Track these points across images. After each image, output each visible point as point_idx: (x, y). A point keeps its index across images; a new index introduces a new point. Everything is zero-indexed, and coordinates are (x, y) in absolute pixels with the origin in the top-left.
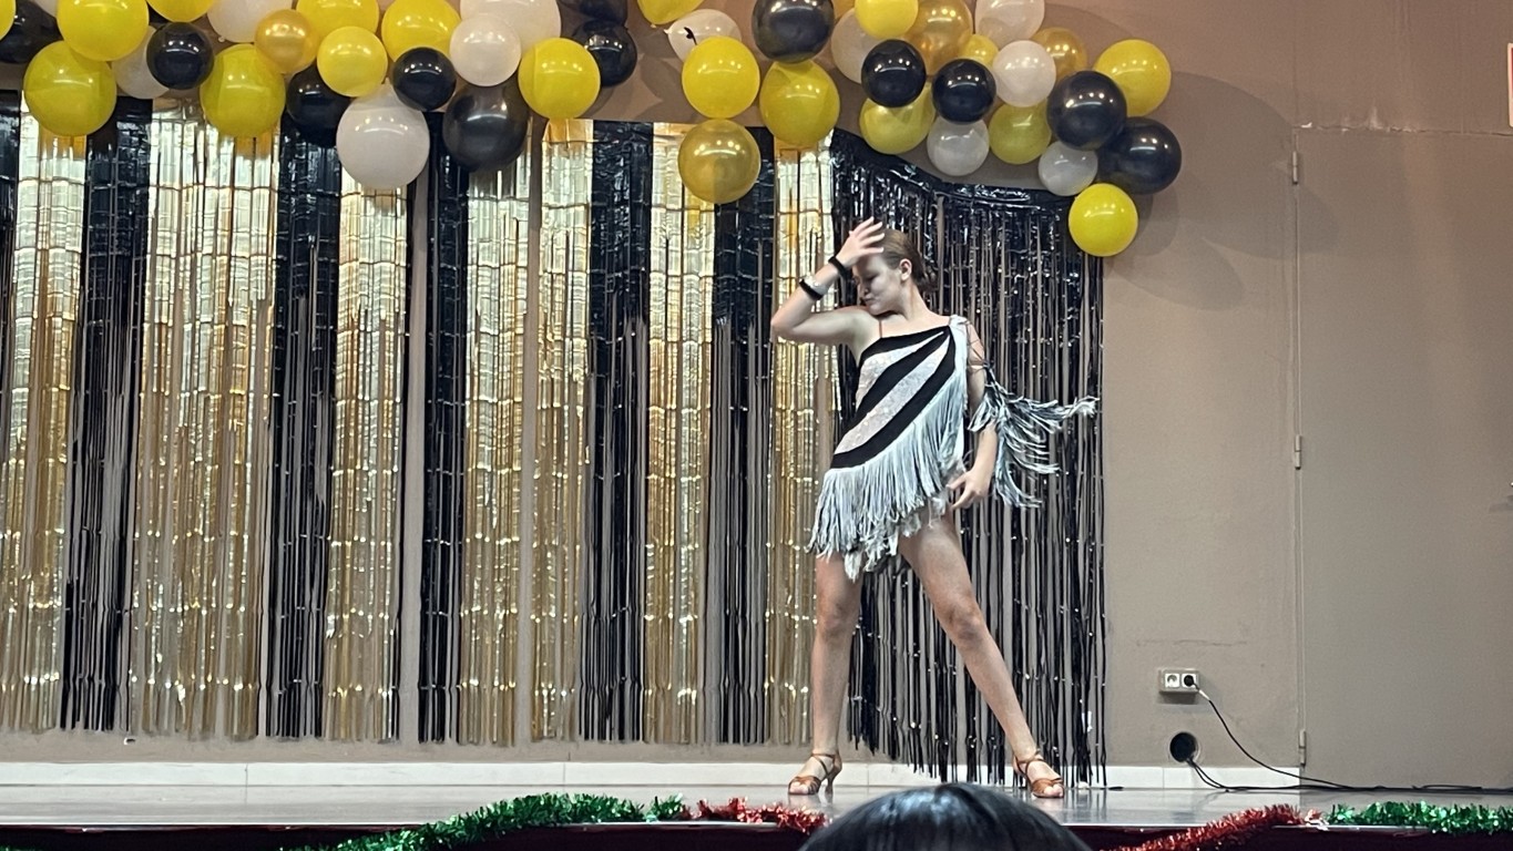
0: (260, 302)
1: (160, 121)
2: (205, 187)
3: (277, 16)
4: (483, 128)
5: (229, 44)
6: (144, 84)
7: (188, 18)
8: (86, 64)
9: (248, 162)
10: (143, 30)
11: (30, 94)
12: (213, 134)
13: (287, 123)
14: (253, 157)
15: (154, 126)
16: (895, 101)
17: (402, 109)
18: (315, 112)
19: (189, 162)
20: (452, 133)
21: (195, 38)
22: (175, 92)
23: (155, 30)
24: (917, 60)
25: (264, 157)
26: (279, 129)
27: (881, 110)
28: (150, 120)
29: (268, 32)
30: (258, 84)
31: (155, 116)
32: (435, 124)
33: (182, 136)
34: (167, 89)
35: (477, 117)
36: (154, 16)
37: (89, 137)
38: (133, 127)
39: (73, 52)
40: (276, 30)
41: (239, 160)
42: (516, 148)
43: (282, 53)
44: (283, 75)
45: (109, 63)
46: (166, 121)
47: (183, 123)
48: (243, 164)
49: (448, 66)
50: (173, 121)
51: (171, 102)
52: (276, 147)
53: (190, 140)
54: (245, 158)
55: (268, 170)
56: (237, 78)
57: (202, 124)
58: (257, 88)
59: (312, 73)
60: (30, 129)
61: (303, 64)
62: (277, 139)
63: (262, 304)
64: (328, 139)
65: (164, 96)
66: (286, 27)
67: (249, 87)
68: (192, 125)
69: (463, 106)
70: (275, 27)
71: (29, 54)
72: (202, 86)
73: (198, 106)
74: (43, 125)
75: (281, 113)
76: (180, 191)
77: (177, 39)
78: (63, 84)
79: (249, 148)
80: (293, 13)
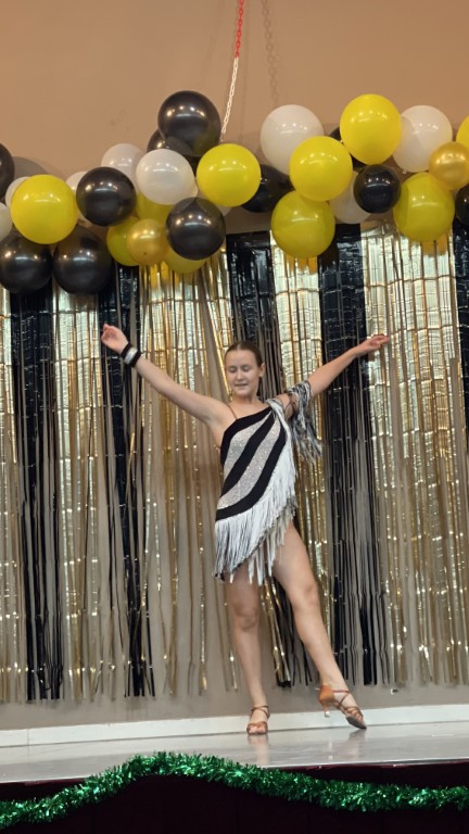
0: (451, 360)
1: (367, 238)
2: (403, 282)
3: (443, 149)
5: (410, 174)
6: (354, 214)
7: (379, 160)
8: (313, 205)
9: (432, 259)
10: (348, 174)
11: (276, 232)
12: (405, 243)
13: (457, 226)
14: (435, 255)
15: (363, 242)
19: (390, 265)
21: (386, 174)
22: (375, 215)
23: (357, 174)
25: (442, 253)
26: (451, 231)
28: (359, 239)
29: (438, 162)
30: (434, 201)
31: (363, 235)
33: (383, 247)
34: (368, 214)
36: (356, 163)
37: (319, 257)
38: (348, 245)
39: (302, 197)
40: (444, 159)
41: (426, 258)
43: (449, 175)
44: (451, 191)
45: (328, 202)
46: (371, 237)
47: (383, 237)
48: (429, 261)
50: (376, 237)
51: (373, 223)
52: (451, 245)
53: (389, 249)
54: (430, 256)
55: (447, 262)
56: (419, 200)
57: (397, 236)
58: (433, 204)
60: (279, 258)
62: (451, 239)
63: (454, 362)
65: (368, 220)
66: (451, 155)
67: (428, 203)
68: (389, 238)
70: (443, 157)
71: (272, 204)
72: (395, 209)
73: (392, 223)
74: (292, 255)
75: (451, 220)
76: (386, 287)
77: (373, 177)
78: (298, 222)
79: (432, 249)
80: (454, 143)
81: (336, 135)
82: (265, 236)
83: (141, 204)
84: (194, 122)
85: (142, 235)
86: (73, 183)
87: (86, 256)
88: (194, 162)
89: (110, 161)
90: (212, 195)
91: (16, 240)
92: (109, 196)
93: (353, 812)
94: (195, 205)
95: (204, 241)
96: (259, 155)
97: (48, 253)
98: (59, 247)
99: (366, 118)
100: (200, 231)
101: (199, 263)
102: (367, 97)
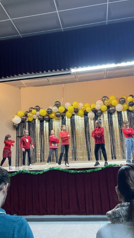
0: (84, 128)
2: (79, 120)
4: (99, 113)
5: (79, 109)
6: (74, 113)
7: (76, 108)
8: (70, 112)
12: (79, 116)
13: (84, 115)
15: (75, 116)
16: (131, 106)
17: (93, 113)
18: (86, 114)
20: (97, 114)
21: (77, 109)
22: (76, 113)
23: (74, 109)
24: (133, 103)
27: (131, 107)
32: (95, 113)
35: (98, 112)
37: (70, 117)
38: (73, 116)
40: (83, 108)
42: (101, 114)
44: (83, 111)
47: (77, 115)
49: (96, 109)
53: (77, 117)
55: (83, 118)
59: (85, 111)
60: (66, 117)
61: (85, 110)
64: (87, 115)
67: (81, 112)
69: (97, 112)
71: (66, 112)
72: (78, 113)
74: (67, 117)
78: (68, 114)
79: (82, 117)
80: (84, 106)
81: (72, 105)
82: (65, 115)
83: (53, 112)
84: (58, 104)
85: (53, 115)
86: (46, 110)
87: (47, 117)
88: (58, 108)
89: (50, 108)
90: (60, 111)
91: (40, 115)
92: (50, 111)
93: (72, 173)
94: (58, 112)
95: (59, 116)
96: (65, 107)
97: (43, 117)
98: (45, 116)
99: (75, 104)
100: (59, 115)
101: (58, 118)
102: (75, 102)
